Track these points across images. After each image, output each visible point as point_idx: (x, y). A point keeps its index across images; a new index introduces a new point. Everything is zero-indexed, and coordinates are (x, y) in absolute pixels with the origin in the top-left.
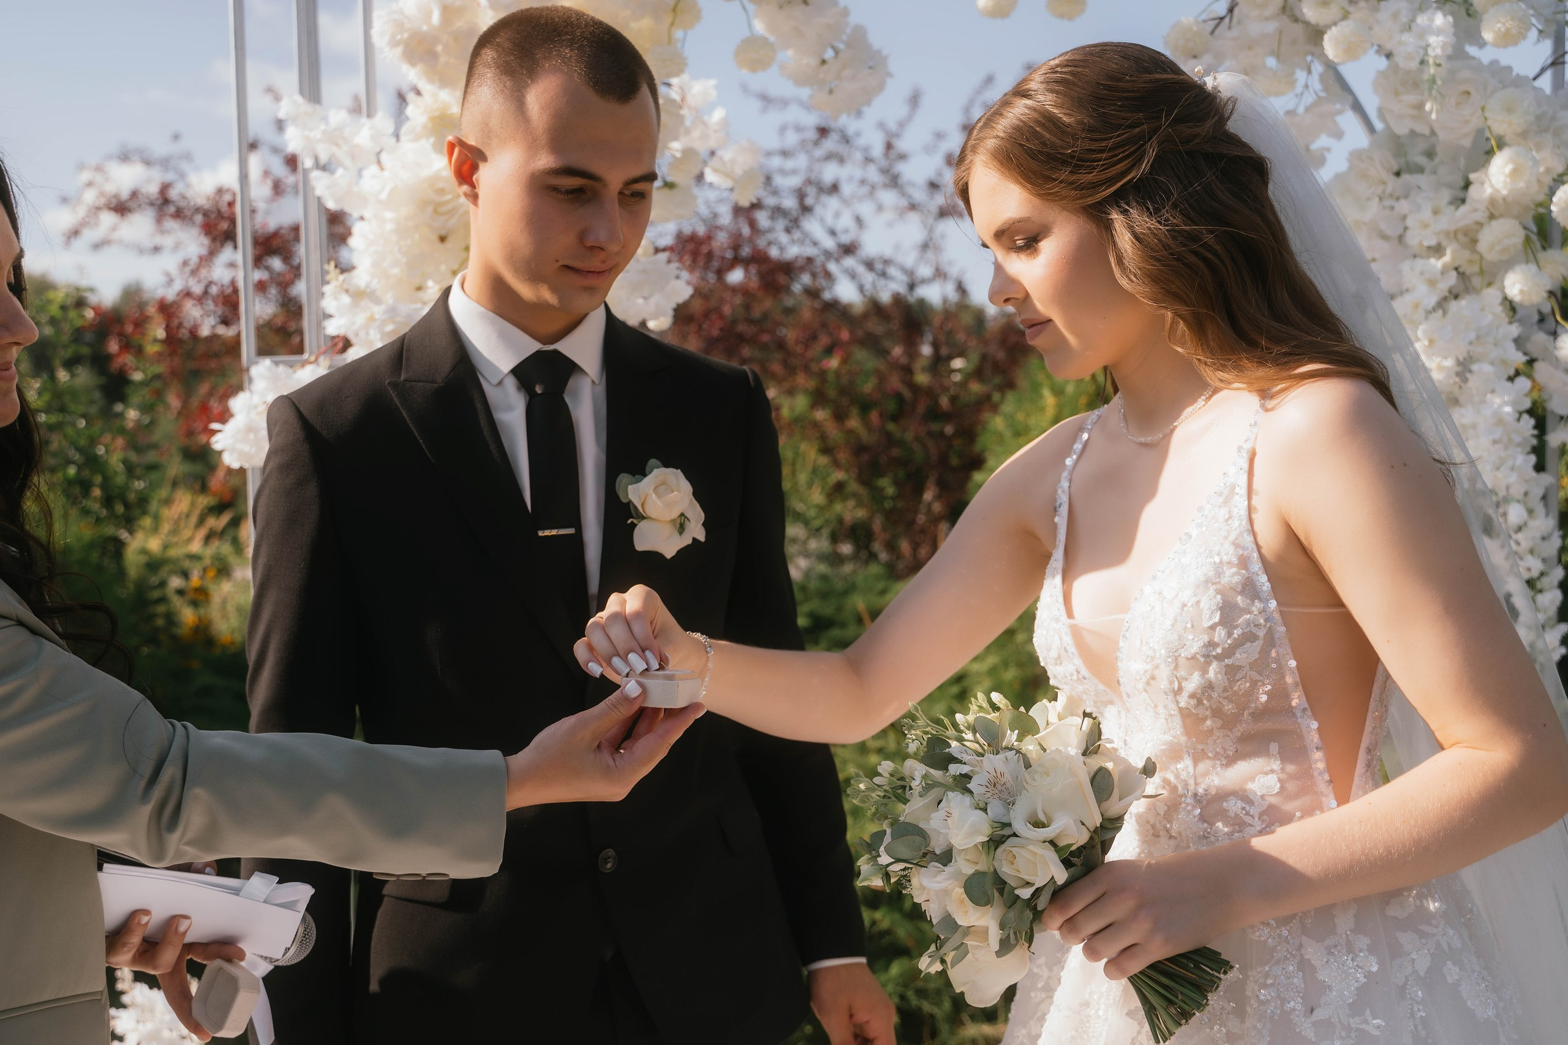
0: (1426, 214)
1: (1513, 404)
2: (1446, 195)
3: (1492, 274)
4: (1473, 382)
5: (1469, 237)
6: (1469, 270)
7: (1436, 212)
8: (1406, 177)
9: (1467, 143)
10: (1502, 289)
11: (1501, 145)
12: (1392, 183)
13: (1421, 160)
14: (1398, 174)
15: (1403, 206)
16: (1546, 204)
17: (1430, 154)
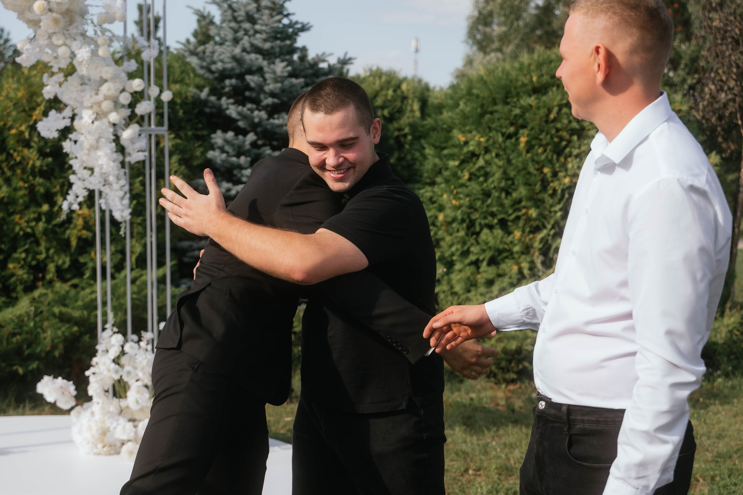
0: (88, 96)
1: (111, 149)
2: (94, 92)
3: (106, 114)
4: (100, 144)
5: (99, 104)
6: (100, 113)
7: (91, 97)
8: (83, 86)
9: (98, 79)
10: (108, 119)
11: (106, 81)
12: (80, 88)
13: (87, 82)
14: (82, 85)
15: (83, 94)
16: (117, 97)
17: (89, 80)
